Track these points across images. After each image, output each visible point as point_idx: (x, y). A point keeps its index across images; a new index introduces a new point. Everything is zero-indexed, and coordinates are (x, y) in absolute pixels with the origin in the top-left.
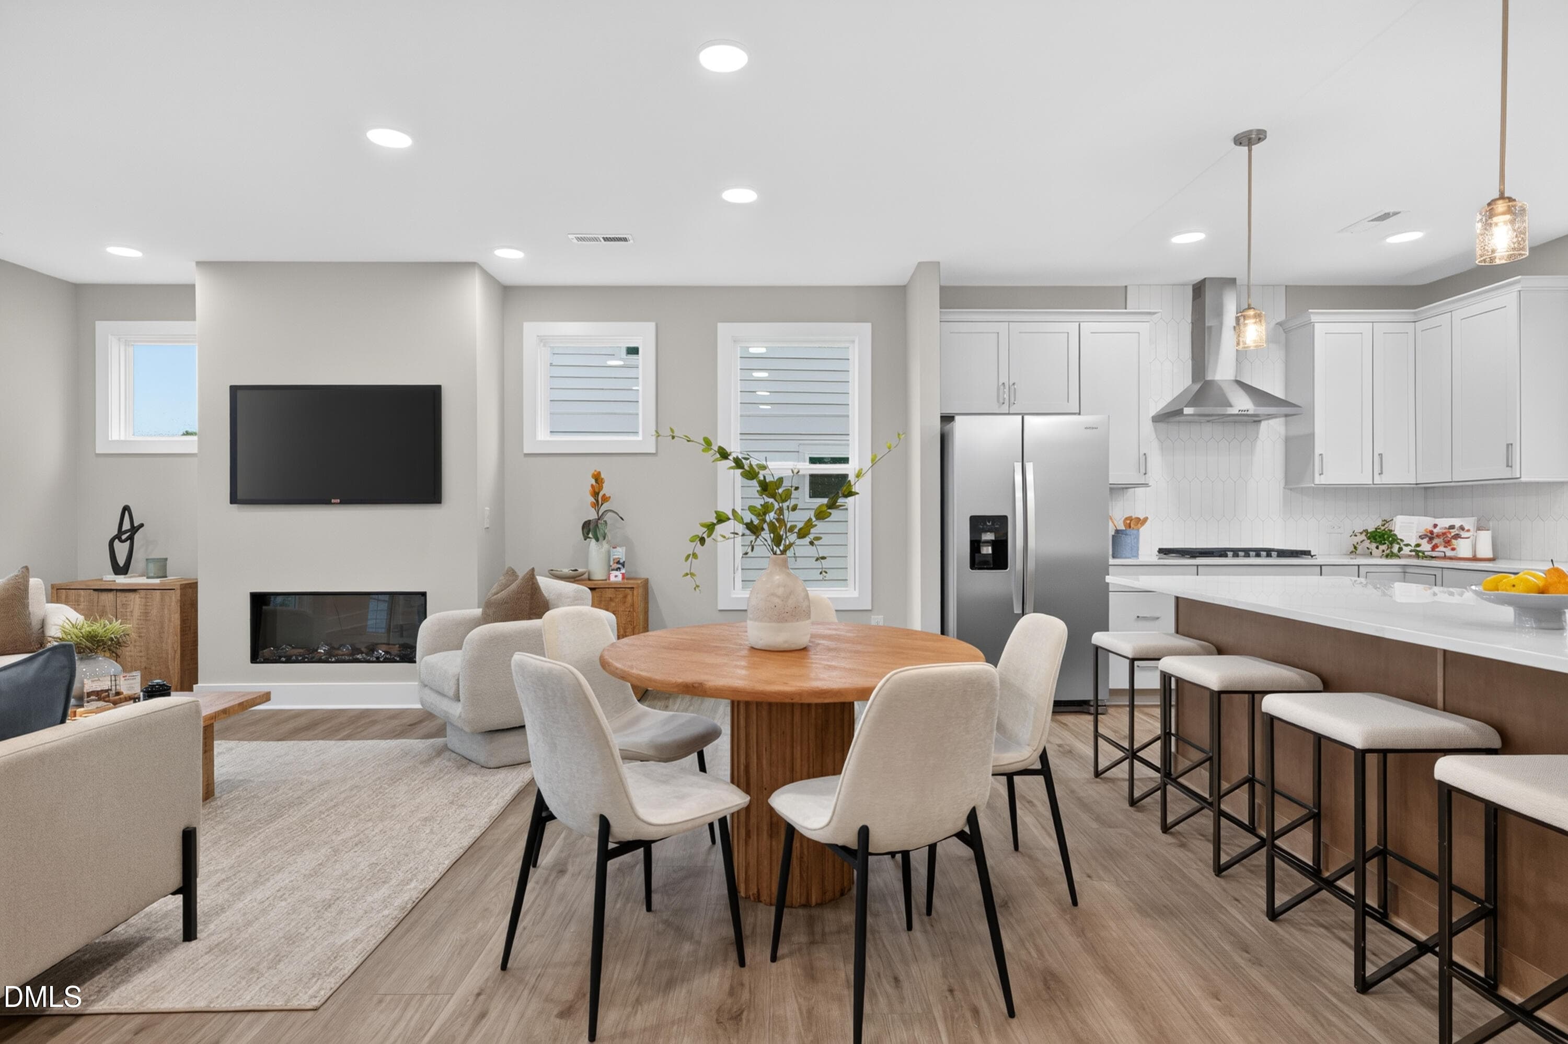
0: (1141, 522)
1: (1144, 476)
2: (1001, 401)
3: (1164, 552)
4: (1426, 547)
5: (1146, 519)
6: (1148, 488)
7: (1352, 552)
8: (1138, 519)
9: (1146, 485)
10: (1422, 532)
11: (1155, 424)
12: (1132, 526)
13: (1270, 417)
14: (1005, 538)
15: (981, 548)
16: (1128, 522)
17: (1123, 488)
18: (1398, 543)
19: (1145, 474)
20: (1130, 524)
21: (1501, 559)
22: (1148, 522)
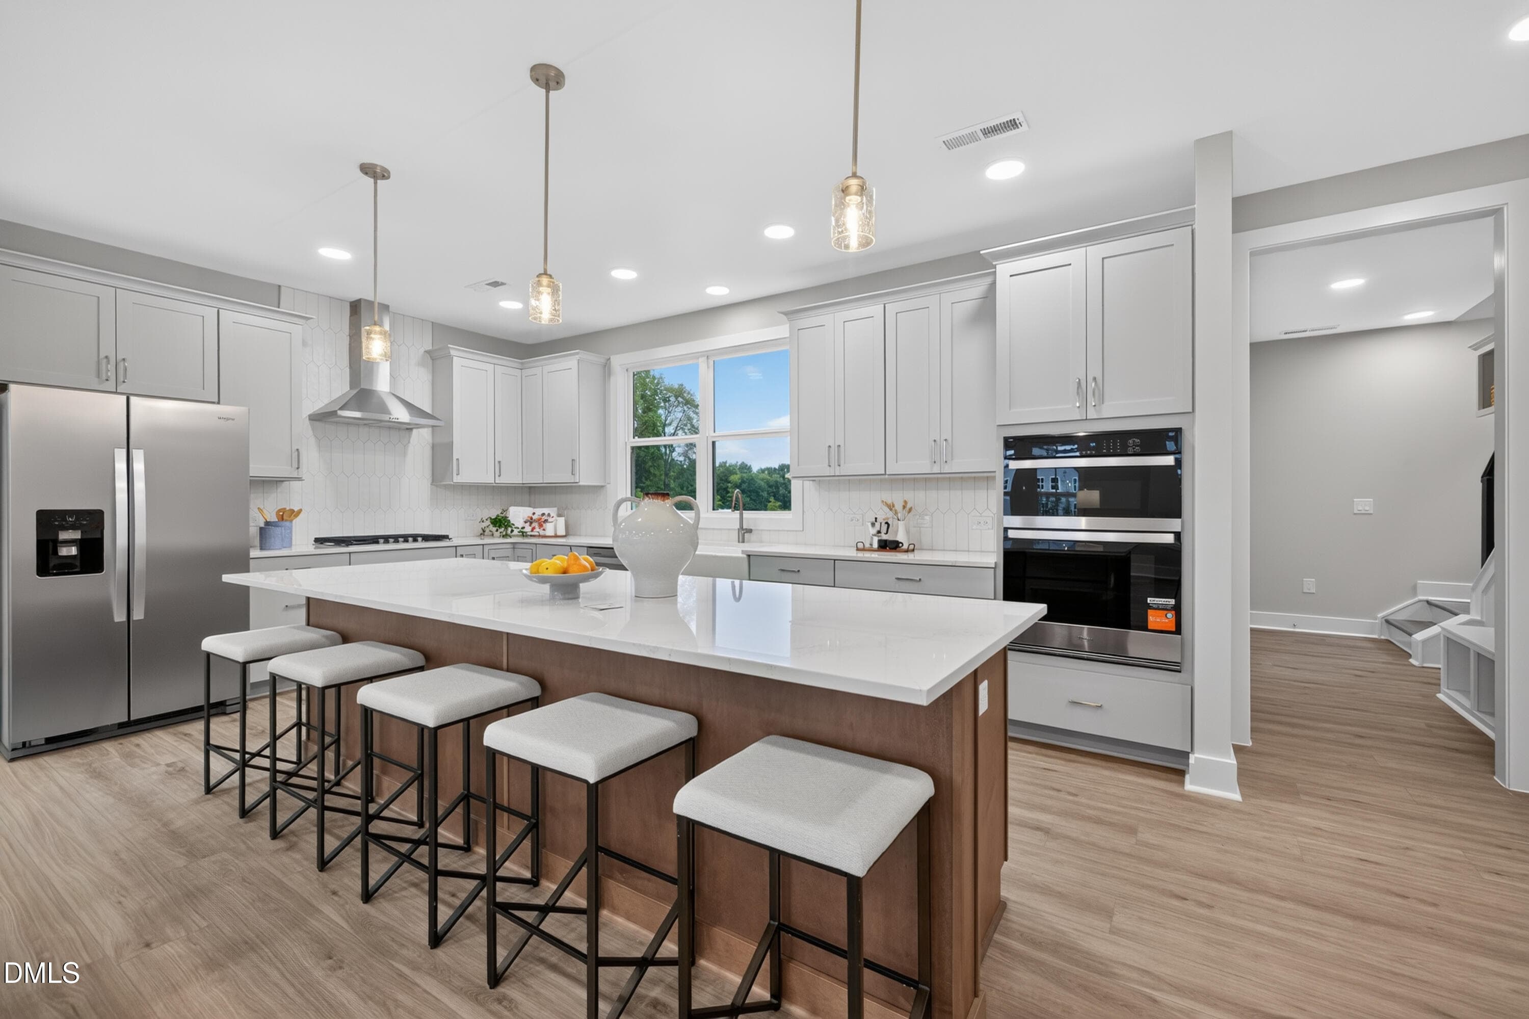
0: (294, 514)
1: (297, 471)
2: (104, 377)
3: (319, 541)
4: (528, 529)
5: (300, 511)
6: (300, 482)
7: (481, 534)
8: (292, 511)
9: (299, 479)
10: (526, 518)
11: (311, 421)
12: (285, 518)
13: (419, 426)
14: (98, 536)
15: (59, 548)
16: (281, 513)
17: (277, 481)
18: (511, 527)
19: (298, 468)
20: (283, 515)
21: (571, 535)
22: (301, 515)
